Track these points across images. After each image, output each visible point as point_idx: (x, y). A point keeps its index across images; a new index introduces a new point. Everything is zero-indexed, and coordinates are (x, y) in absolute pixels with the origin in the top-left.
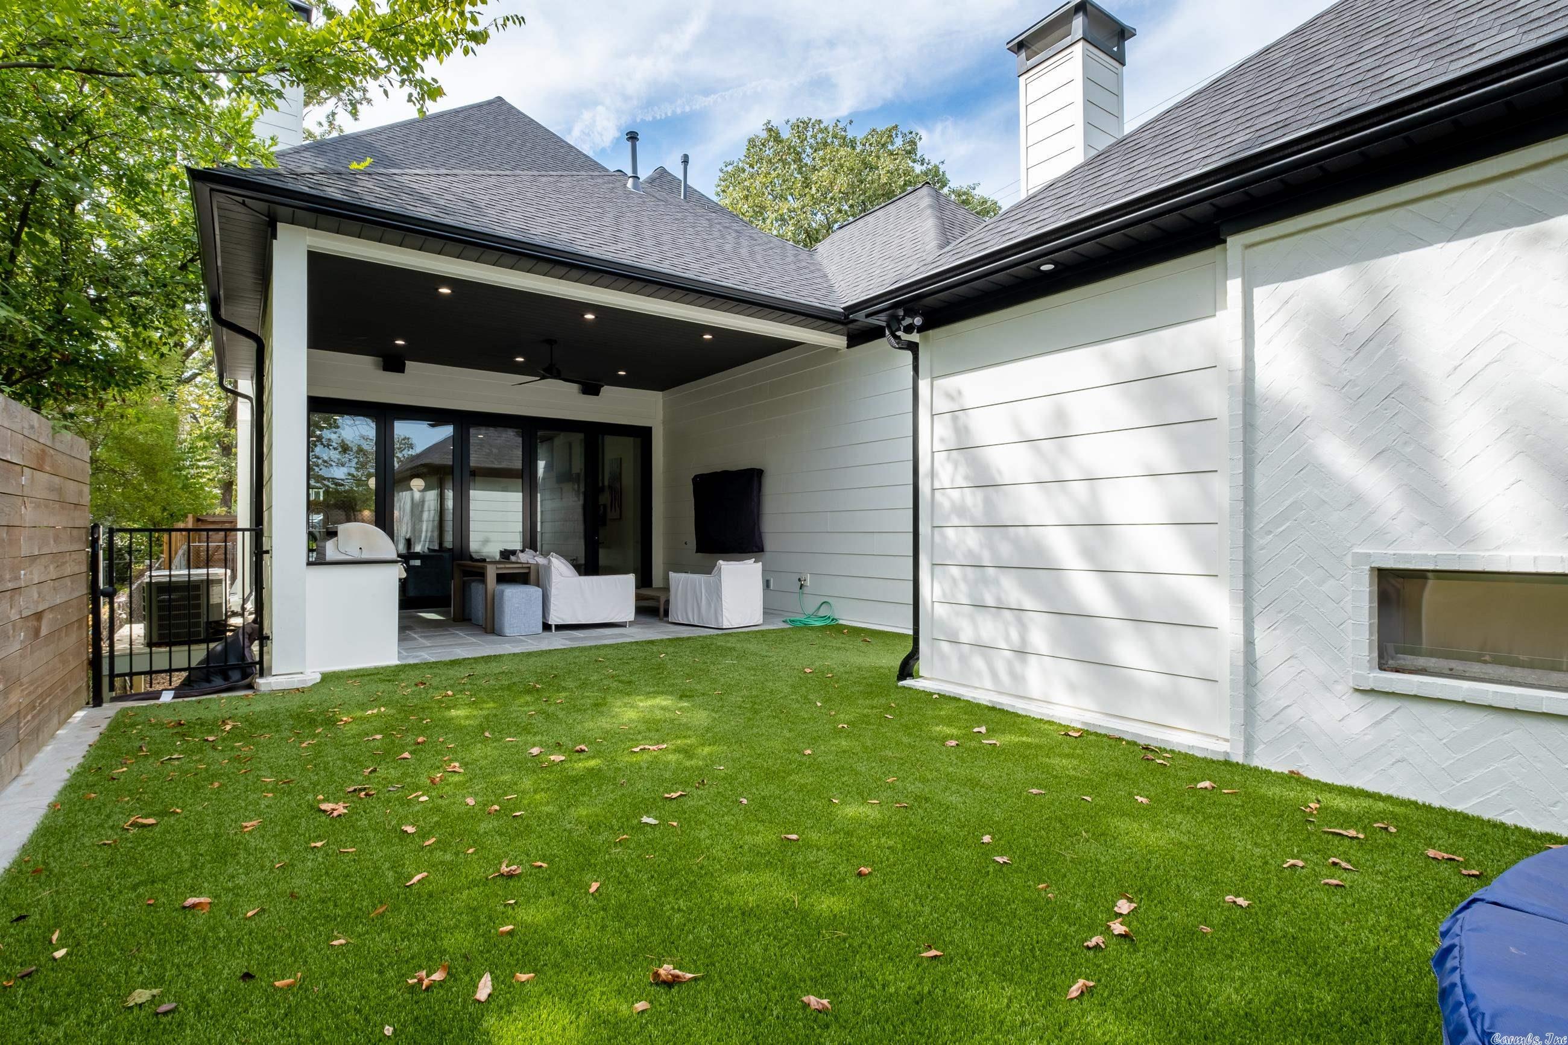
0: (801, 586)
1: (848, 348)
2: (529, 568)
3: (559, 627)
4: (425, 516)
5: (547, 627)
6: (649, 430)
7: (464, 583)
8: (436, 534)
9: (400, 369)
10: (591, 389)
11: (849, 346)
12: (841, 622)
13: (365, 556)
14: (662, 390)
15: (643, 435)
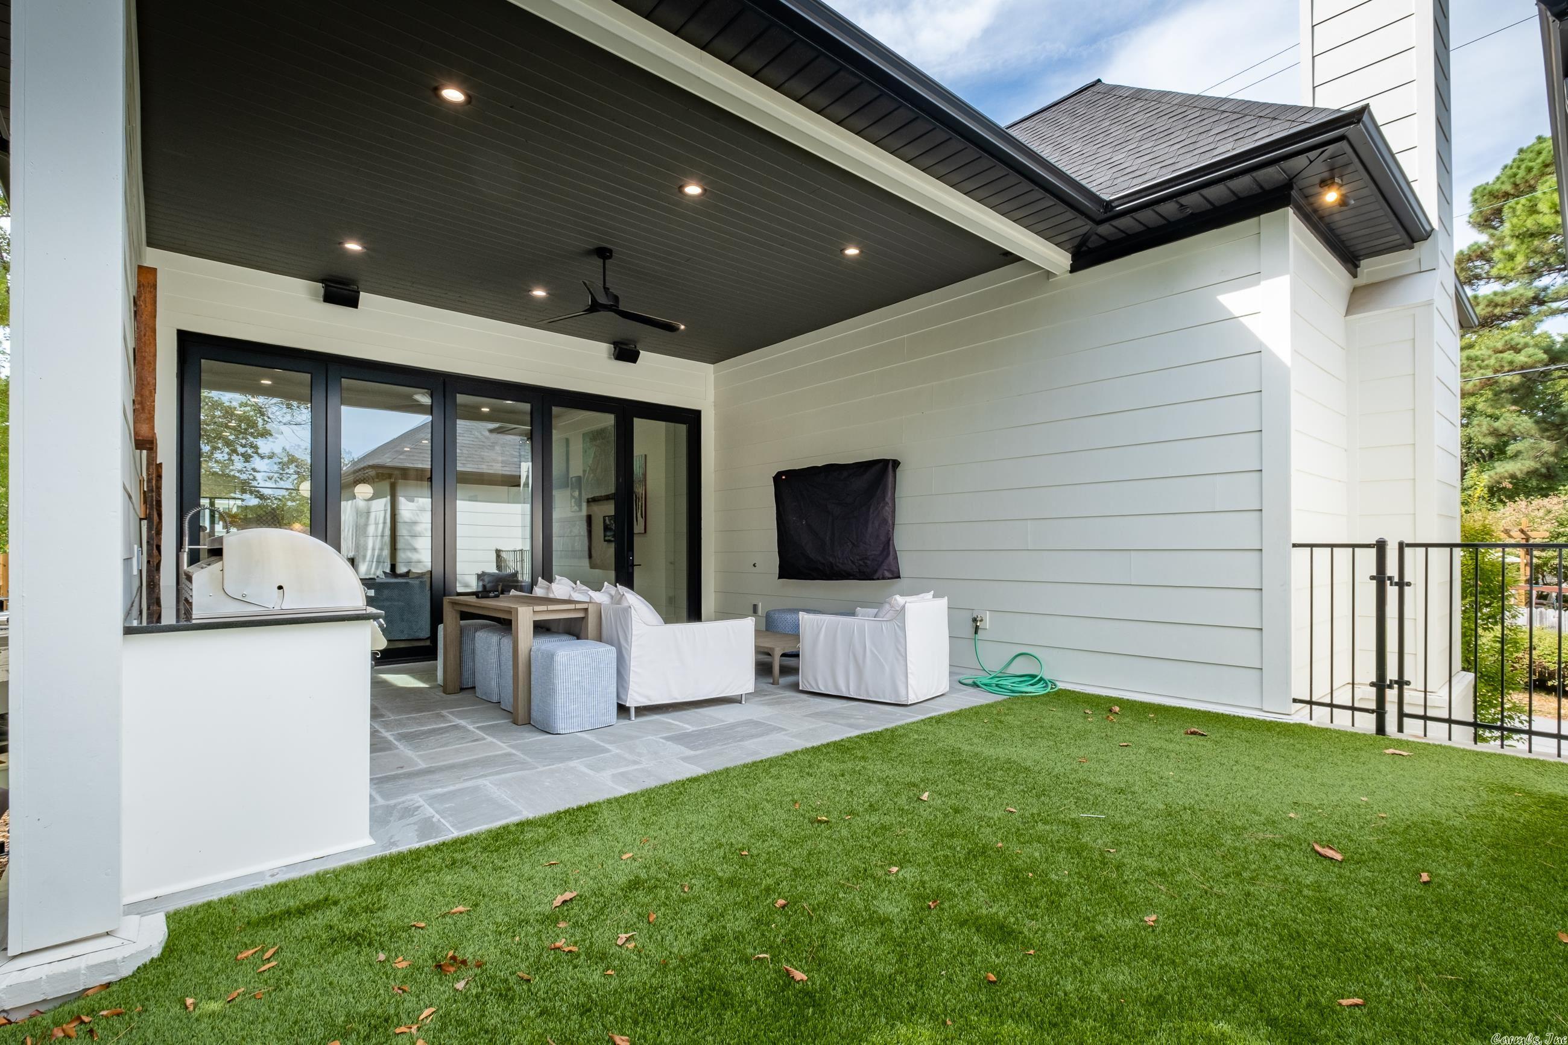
0: (977, 629)
1: (1071, 271)
2: (586, 610)
3: (642, 711)
4: (371, 529)
5: (623, 710)
6: (697, 414)
7: (462, 631)
8: (386, 552)
9: (352, 302)
10: (626, 353)
11: (1074, 269)
12: (1061, 686)
13: (292, 603)
14: (714, 361)
15: (691, 419)
